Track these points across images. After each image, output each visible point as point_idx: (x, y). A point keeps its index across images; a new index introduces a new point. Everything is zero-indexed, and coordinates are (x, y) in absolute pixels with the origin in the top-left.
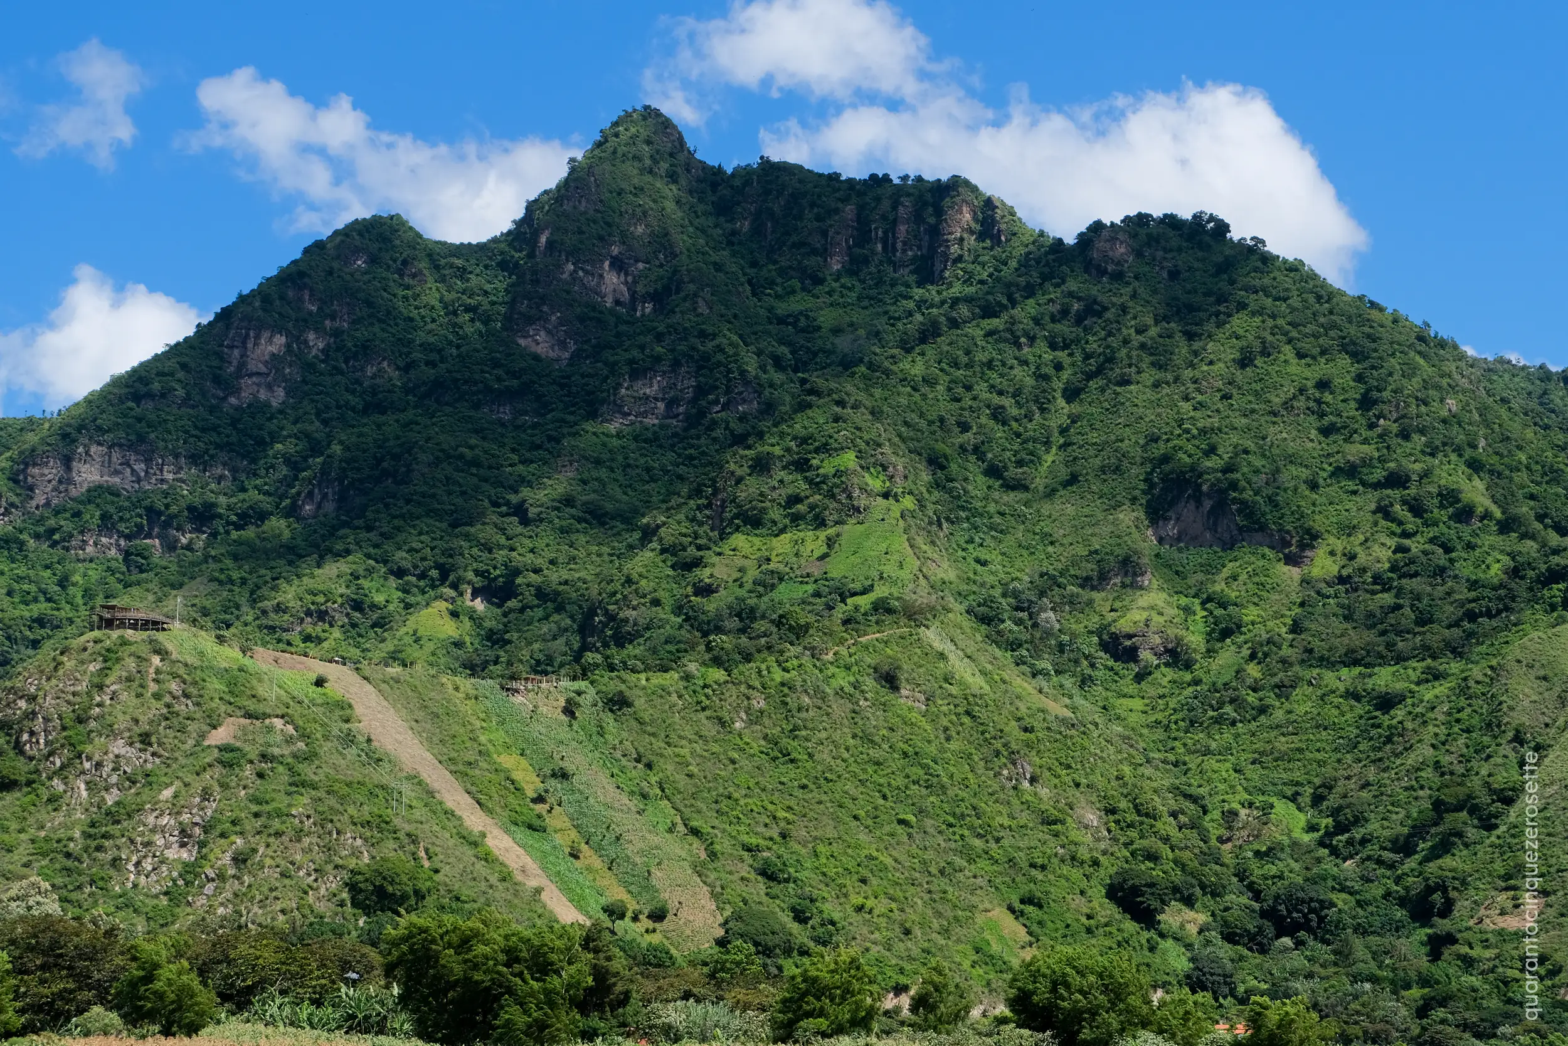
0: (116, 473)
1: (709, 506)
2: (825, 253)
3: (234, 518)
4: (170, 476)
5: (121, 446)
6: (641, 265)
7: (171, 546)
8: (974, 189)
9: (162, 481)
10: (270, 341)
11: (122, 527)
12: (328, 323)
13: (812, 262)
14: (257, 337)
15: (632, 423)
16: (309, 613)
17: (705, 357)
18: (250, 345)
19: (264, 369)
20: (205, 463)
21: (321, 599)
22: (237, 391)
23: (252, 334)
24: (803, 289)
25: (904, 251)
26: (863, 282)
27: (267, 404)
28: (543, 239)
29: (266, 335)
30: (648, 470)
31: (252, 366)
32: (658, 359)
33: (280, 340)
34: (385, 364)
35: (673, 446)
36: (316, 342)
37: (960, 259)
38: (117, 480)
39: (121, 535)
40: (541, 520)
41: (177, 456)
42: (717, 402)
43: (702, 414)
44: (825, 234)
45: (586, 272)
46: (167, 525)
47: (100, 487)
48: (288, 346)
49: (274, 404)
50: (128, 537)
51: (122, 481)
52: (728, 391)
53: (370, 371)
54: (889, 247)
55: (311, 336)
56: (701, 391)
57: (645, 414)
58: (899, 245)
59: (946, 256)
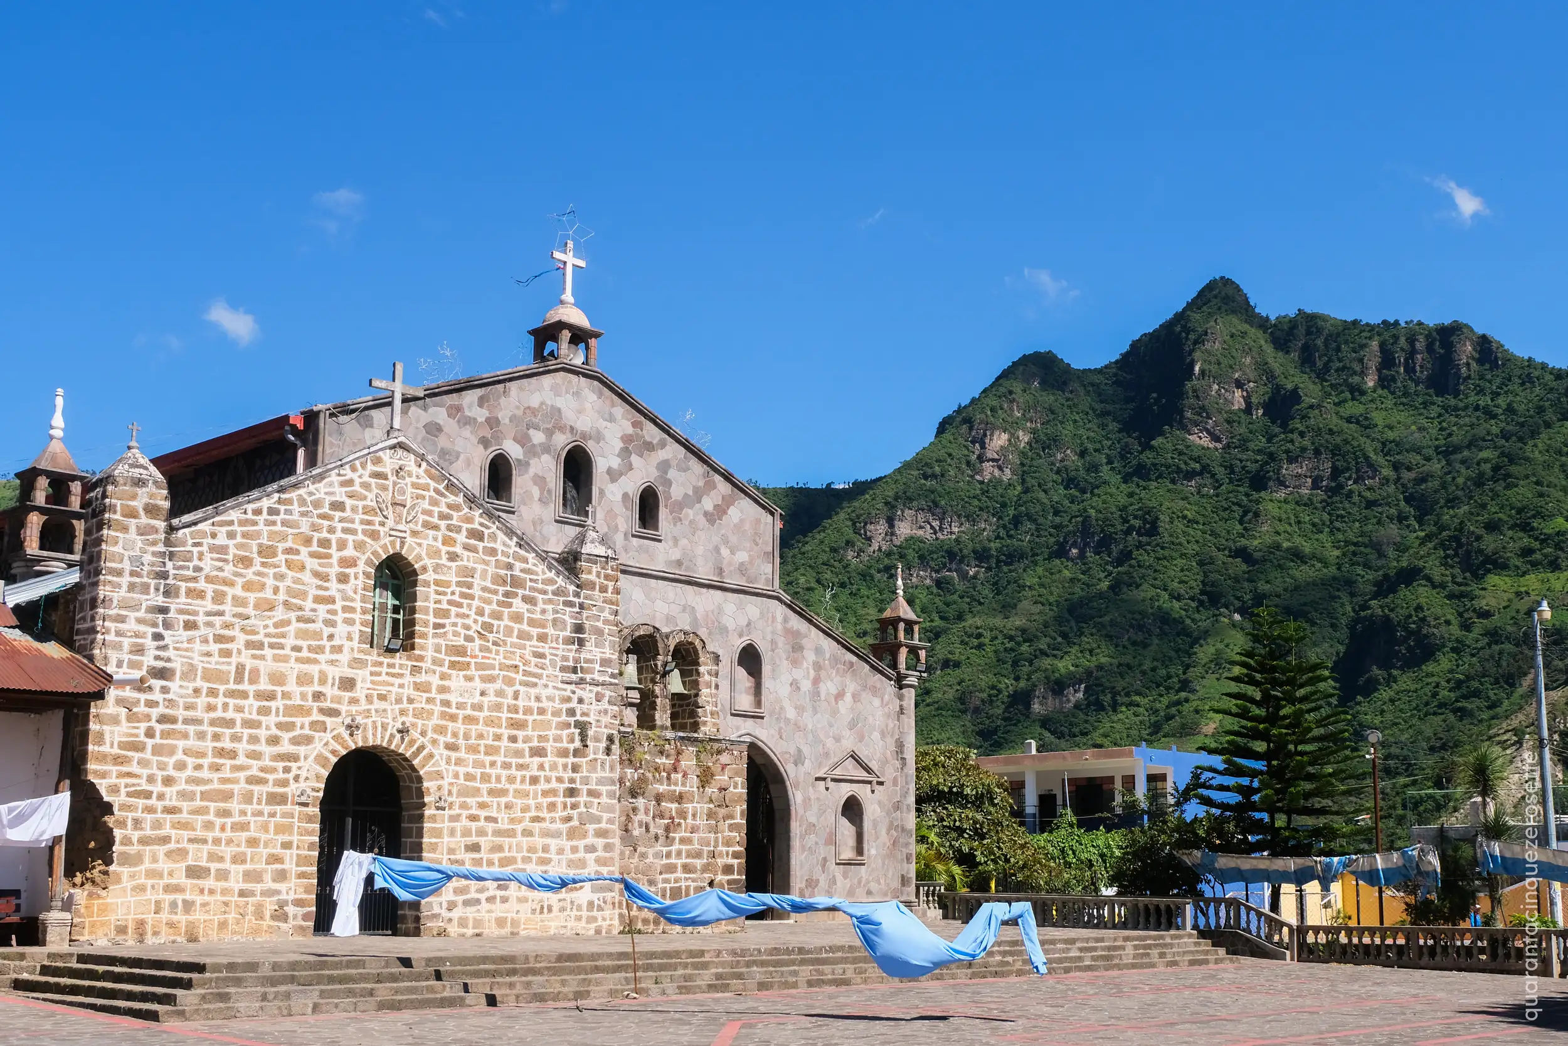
0: (921, 527)
1: (1456, 555)
2: (1363, 374)
3: (1003, 558)
4: (956, 530)
5: (923, 510)
6: (1252, 385)
7: (964, 576)
8: (1472, 330)
9: (951, 533)
10: (999, 438)
11: (932, 564)
12: (1028, 424)
13: (1356, 379)
14: (992, 435)
15: (1292, 493)
16: (1132, 626)
17: (1337, 447)
18: (987, 441)
19: (996, 457)
20: (974, 521)
21: (1138, 616)
22: (980, 472)
23: (988, 433)
24: (1353, 399)
25: (1422, 372)
26: (1393, 393)
27: (1000, 481)
28: (1197, 368)
29: (997, 433)
30: (1314, 525)
31: (990, 454)
32: (1304, 449)
33: (1005, 437)
34: (1069, 452)
35: (1324, 508)
36: (1024, 438)
37: (1469, 377)
38: (920, 533)
39: (933, 569)
40: (1265, 560)
41: (959, 516)
42: (1350, 478)
43: (1341, 487)
44: (1361, 361)
45: (1226, 390)
46: (961, 561)
47: (912, 537)
48: (1009, 440)
49: (1005, 478)
50: (937, 572)
51: (926, 534)
52: (1358, 471)
53: (1059, 456)
54: (1410, 370)
55: (1021, 433)
56: (1336, 473)
57: (1299, 487)
58: (1418, 368)
59: (1458, 375)
